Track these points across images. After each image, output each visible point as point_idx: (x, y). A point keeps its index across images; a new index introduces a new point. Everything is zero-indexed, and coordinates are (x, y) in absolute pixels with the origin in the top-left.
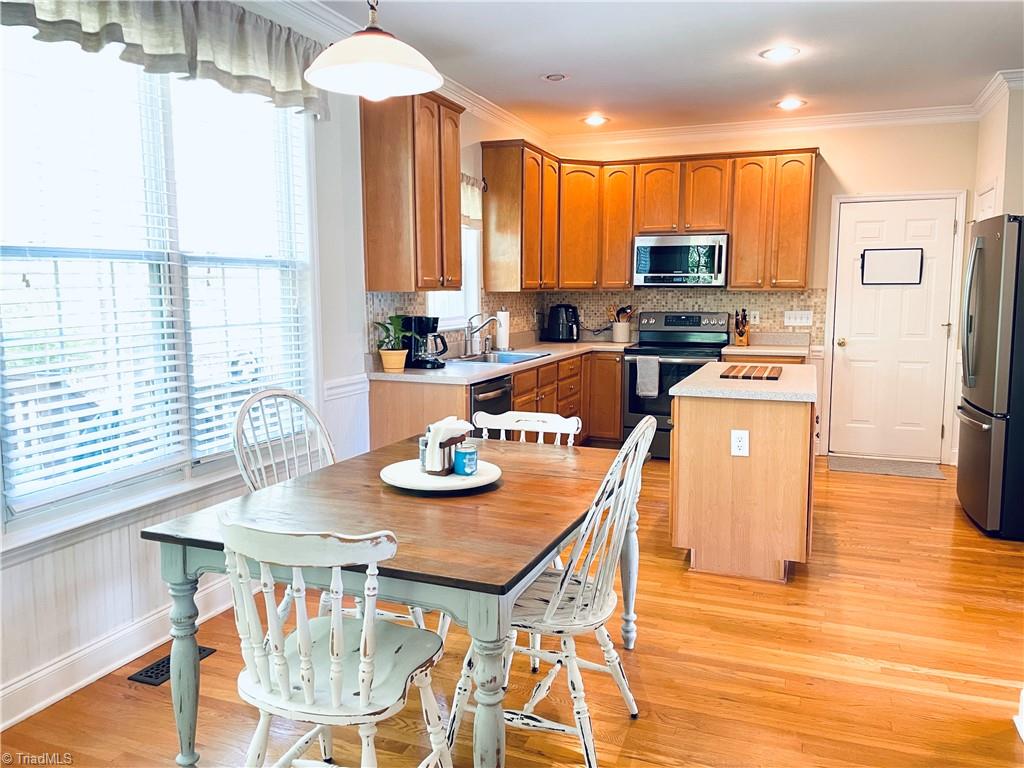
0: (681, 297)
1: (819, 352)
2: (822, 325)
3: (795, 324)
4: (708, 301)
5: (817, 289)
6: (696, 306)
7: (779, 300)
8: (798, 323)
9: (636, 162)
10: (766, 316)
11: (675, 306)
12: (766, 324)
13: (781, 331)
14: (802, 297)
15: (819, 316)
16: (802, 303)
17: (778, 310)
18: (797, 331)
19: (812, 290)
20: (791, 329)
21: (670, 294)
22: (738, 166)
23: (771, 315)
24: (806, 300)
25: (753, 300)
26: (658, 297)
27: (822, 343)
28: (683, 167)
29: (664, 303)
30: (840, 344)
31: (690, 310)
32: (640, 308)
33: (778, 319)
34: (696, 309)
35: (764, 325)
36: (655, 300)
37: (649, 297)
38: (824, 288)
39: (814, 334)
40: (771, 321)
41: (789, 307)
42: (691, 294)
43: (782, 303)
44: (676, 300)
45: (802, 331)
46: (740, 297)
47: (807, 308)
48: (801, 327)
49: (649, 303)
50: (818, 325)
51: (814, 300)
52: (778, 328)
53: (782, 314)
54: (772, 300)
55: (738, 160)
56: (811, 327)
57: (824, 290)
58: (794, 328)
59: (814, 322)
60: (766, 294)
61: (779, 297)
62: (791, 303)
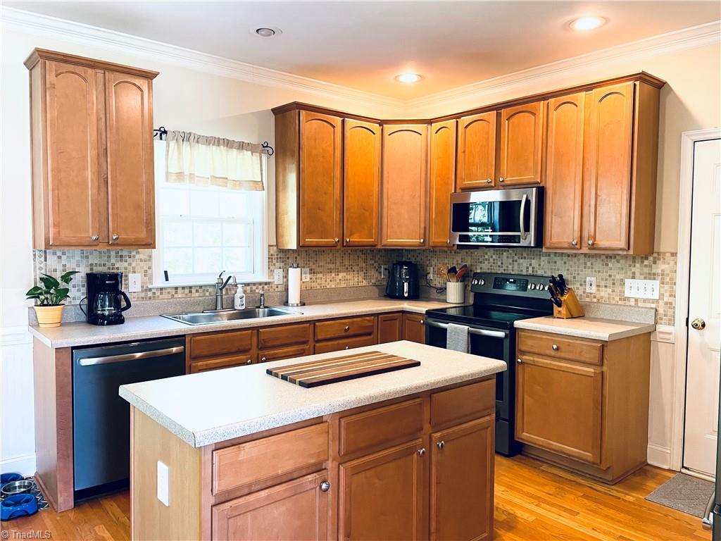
0: (516, 258)
1: (669, 334)
2: (671, 299)
3: (637, 296)
4: (542, 264)
5: (665, 253)
6: (530, 269)
7: (619, 265)
8: (641, 295)
9: (458, 116)
10: (603, 283)
11: (510, 267)
12: (604, 293)
13: (620, 303)
14: (646, 262)
15: (667, 287)
16: (646, 270)
17: (618, 277)
18: (640, 304)
19: (658, 253)
20: (633, 303)
21: (505, 254)
22: (552, 107)
23: (609, 283)
24: (651, 267)
25: (589, 264)
26: (494, 257)
27: (672, 322)
28: (498, 115)
29: (499, 263)
30: (695, 326)
31: (524, 273)
32: (478, 267)
33: (618, 288)
34: (530, 272)
35: (602, 294)
36: (491, 260)
37: (486, 257)
38: (673, 251)
39: (661, 311)
40: (609, 290)
41: (630, 274)
42: (525, 255)
43: (622, 269)
44: (510, 261)
45: (648, 305)
46: (575, 259)
47: (652, 276)
48: (645, 301)
49: (486, 262)
50: (666, 299)
51: (661, 267)
52: (617, 299)
53: (622, 283)
54: (610, 265)
55: (552, 101)
56: (657, 301)
57: (674, 254)
58: (636, 300)
59: (661, 296)
60: (604, 257)
61: (618, 262)
62: (633, 270)
